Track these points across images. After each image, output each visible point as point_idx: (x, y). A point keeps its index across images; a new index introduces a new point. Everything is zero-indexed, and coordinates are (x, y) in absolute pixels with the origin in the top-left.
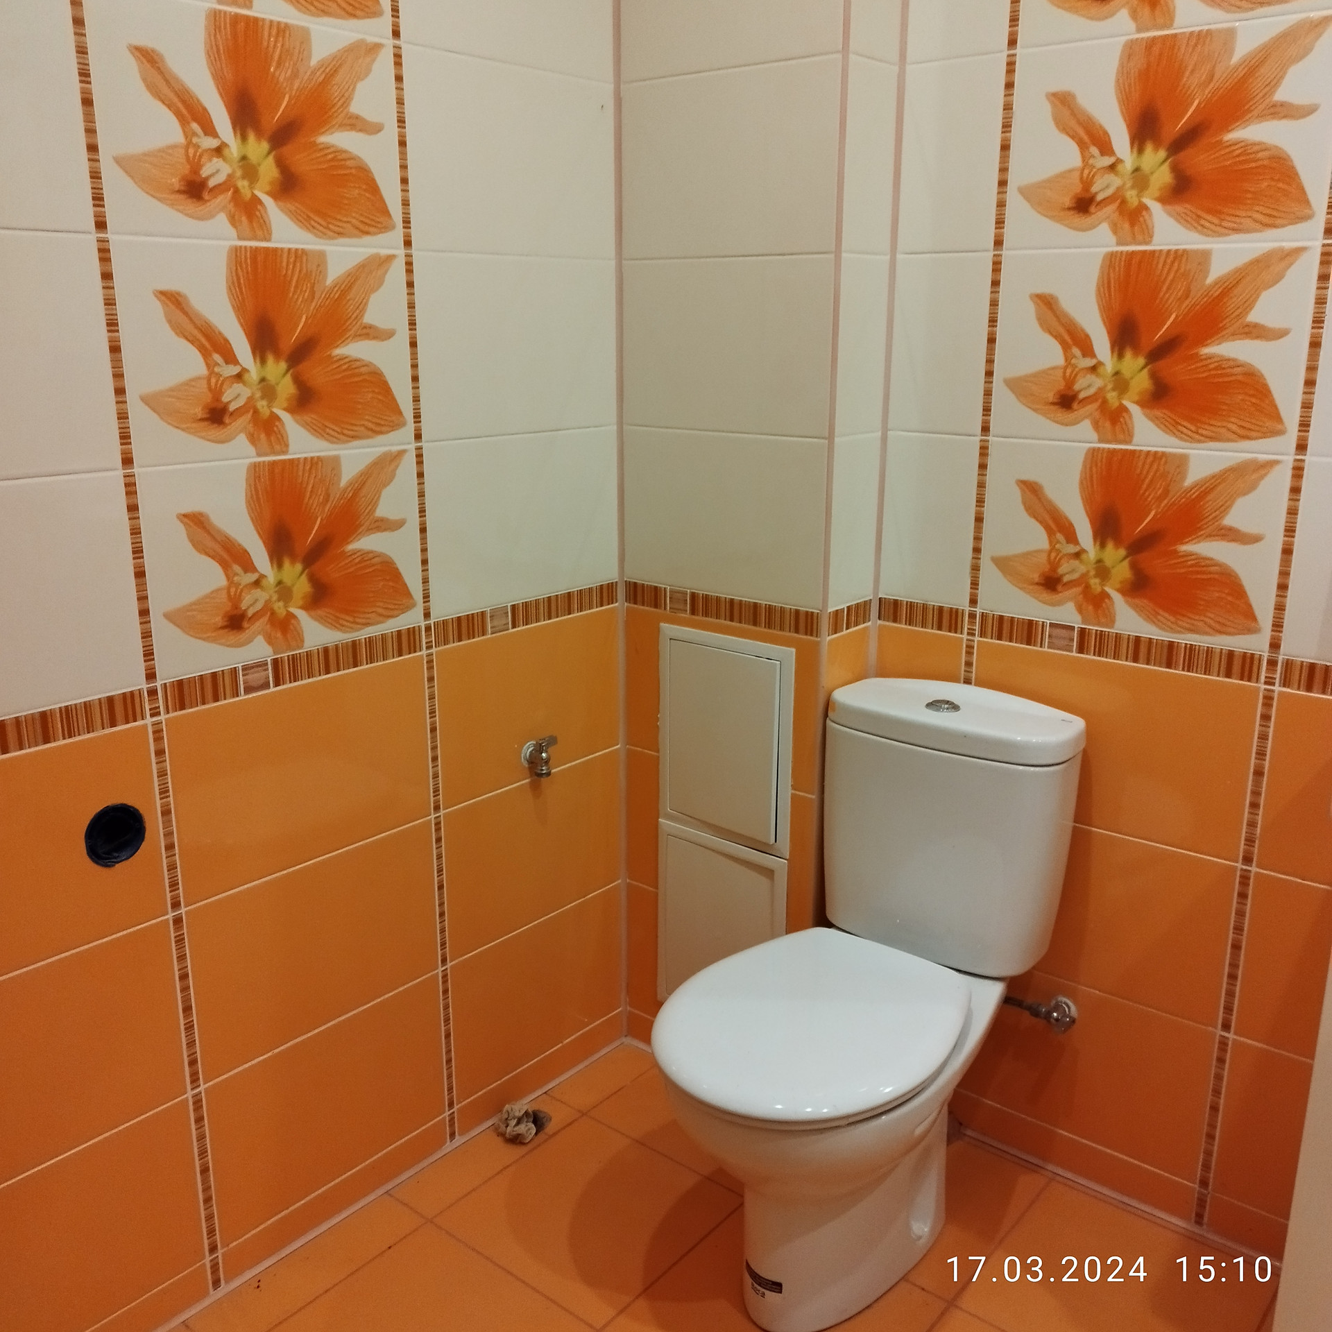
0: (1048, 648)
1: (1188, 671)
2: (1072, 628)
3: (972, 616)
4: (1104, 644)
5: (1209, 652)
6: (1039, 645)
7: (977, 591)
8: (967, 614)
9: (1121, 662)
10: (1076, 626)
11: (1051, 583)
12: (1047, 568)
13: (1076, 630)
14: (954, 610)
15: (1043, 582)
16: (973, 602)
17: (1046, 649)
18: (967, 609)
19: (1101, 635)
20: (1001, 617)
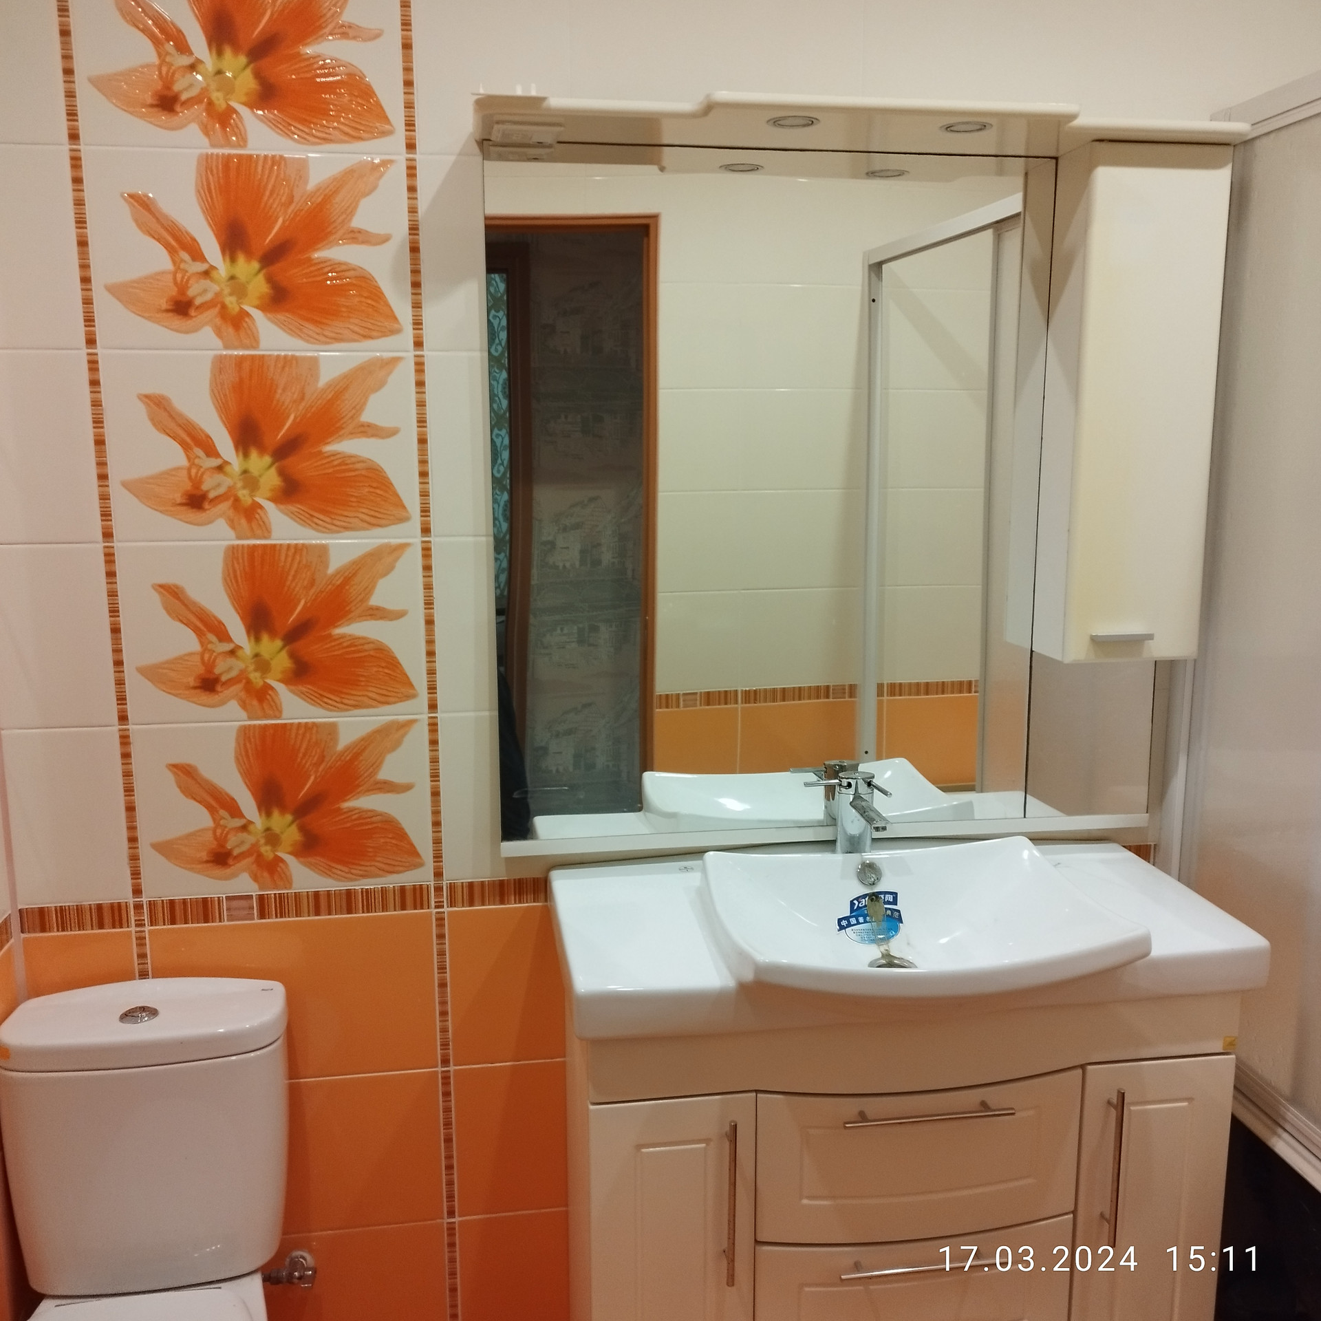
0: (228, 920)
1: (368, 912)
2: (250, 897)
3: (138, 907)
4: (284, 905)
5: (384, 891)
6: (218, 920)
7: (139, 881)
8: (132, 906)
9: (304, 918)
10: (254, 894)
11: (221, 858)
12: (214, 845)
13: (254, 898)
14: (116, 905)
15: (213, 859)
16: (137, 891)
17: (226, 923)
18: (131, 900)
19: (280, 897)
20: (172, 902)
